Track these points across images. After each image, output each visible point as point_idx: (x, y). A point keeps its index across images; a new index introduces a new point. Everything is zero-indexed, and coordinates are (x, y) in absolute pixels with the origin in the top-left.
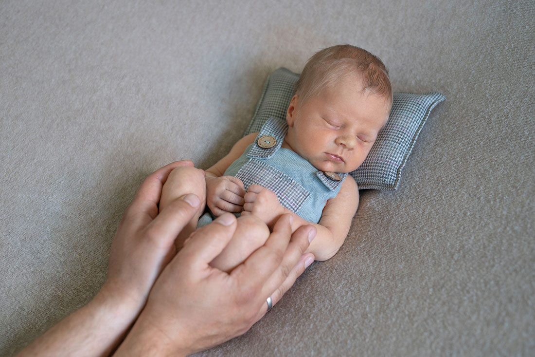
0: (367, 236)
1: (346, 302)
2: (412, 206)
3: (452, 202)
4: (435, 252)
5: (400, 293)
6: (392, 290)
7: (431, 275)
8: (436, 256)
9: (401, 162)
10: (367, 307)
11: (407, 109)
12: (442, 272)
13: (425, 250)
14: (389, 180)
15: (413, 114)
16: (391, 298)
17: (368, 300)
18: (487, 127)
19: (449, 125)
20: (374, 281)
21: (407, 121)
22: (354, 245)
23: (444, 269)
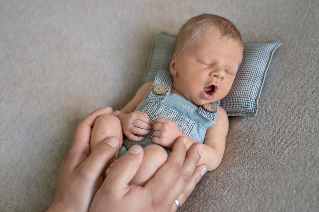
0: (239, 151)
1: (232, 204)
2: (270, 127)
3: (299, 123)
4: (293, 162)
5: (272, 195)
6: (265, 193)
7: (292, 180)
8: (294, 165)
9: (256, 95)
10: (249, 206)
11: (256, 55)
12: (300, 177)
13: (285, 161)
14: (250, 109)
15: (261, 59)
16: (265, 199)
17: (248, 201)
18: (317, 66)
19: (288, 65)
20: (251, 187)
21: (257, 64)
22: (231, 158)
23: (302, 174)
